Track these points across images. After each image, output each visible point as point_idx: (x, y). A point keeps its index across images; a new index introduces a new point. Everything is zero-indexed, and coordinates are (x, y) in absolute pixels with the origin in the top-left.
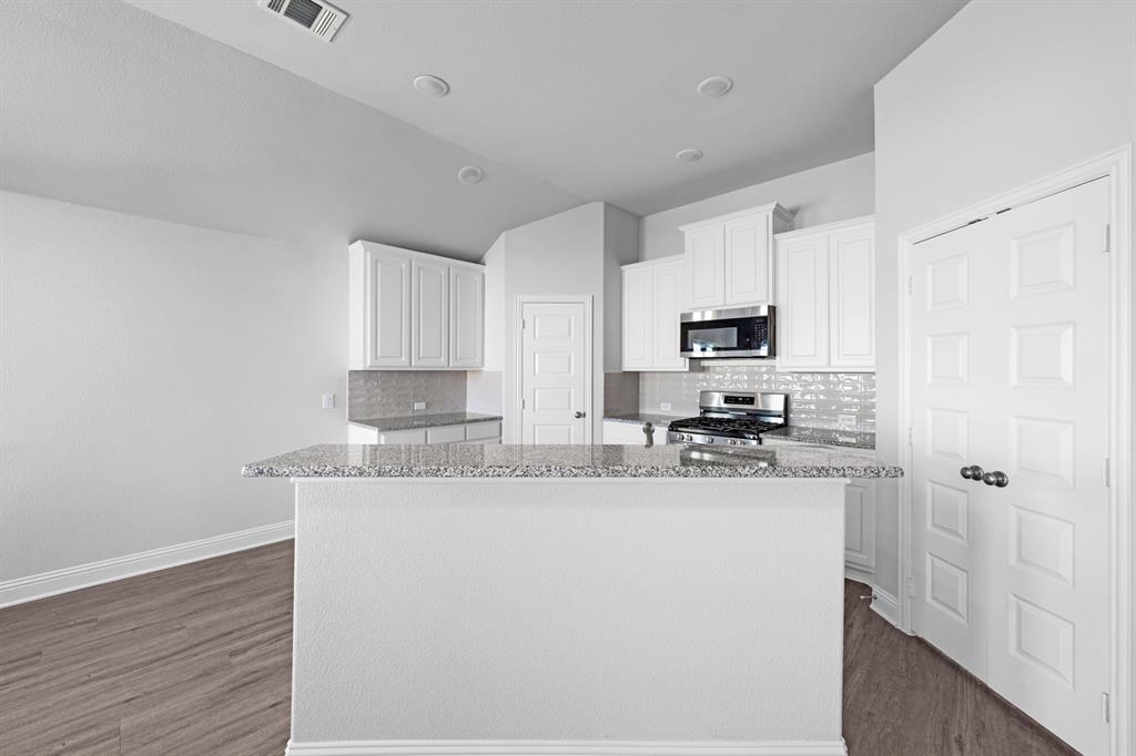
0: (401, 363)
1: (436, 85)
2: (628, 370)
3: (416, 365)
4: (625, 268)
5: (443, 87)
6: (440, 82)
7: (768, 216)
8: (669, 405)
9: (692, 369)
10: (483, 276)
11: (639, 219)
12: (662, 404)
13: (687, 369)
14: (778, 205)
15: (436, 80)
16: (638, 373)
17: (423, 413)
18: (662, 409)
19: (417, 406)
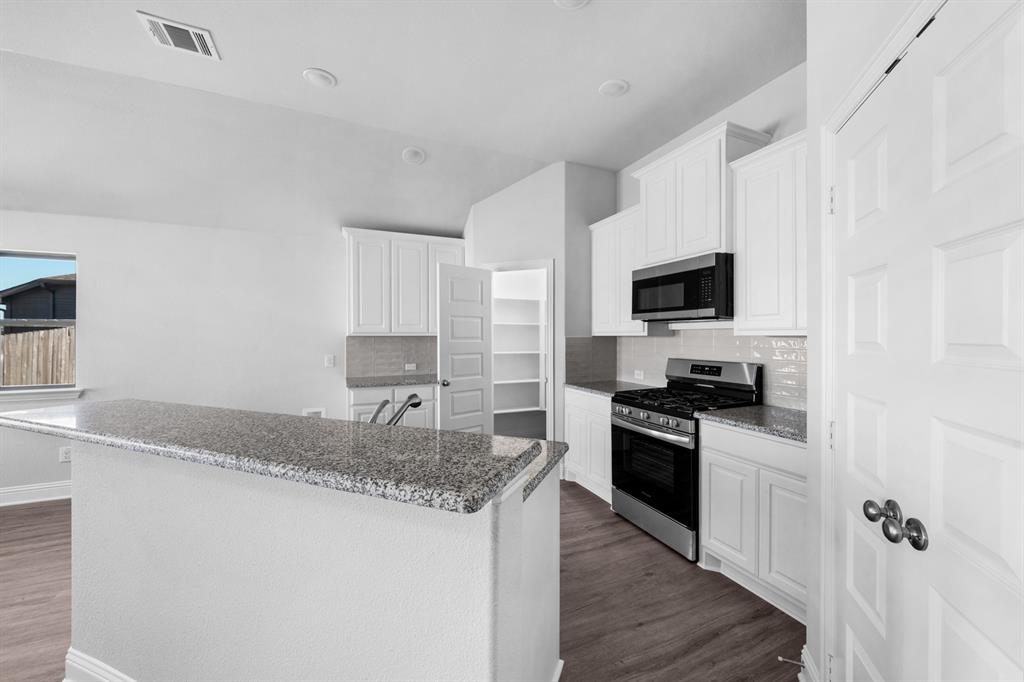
0: (381, 329)
1: (323, 76)
2: (597, 335)
3: (397, 331)
4: (592, 227)
5: (327, 76)
6: (325, 74)
7: (720, 141)
8: (642, 373)
9: (651, 333)
10: (463, 249)
11: (614, 174)
12: (636, 372)
13: (646, 334)
14: (729, 124)
15: (321, 73)
16: (615, 337)
17: (415, 373)
18: (636, 377)
19: (408, 367)
